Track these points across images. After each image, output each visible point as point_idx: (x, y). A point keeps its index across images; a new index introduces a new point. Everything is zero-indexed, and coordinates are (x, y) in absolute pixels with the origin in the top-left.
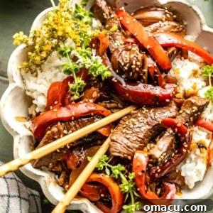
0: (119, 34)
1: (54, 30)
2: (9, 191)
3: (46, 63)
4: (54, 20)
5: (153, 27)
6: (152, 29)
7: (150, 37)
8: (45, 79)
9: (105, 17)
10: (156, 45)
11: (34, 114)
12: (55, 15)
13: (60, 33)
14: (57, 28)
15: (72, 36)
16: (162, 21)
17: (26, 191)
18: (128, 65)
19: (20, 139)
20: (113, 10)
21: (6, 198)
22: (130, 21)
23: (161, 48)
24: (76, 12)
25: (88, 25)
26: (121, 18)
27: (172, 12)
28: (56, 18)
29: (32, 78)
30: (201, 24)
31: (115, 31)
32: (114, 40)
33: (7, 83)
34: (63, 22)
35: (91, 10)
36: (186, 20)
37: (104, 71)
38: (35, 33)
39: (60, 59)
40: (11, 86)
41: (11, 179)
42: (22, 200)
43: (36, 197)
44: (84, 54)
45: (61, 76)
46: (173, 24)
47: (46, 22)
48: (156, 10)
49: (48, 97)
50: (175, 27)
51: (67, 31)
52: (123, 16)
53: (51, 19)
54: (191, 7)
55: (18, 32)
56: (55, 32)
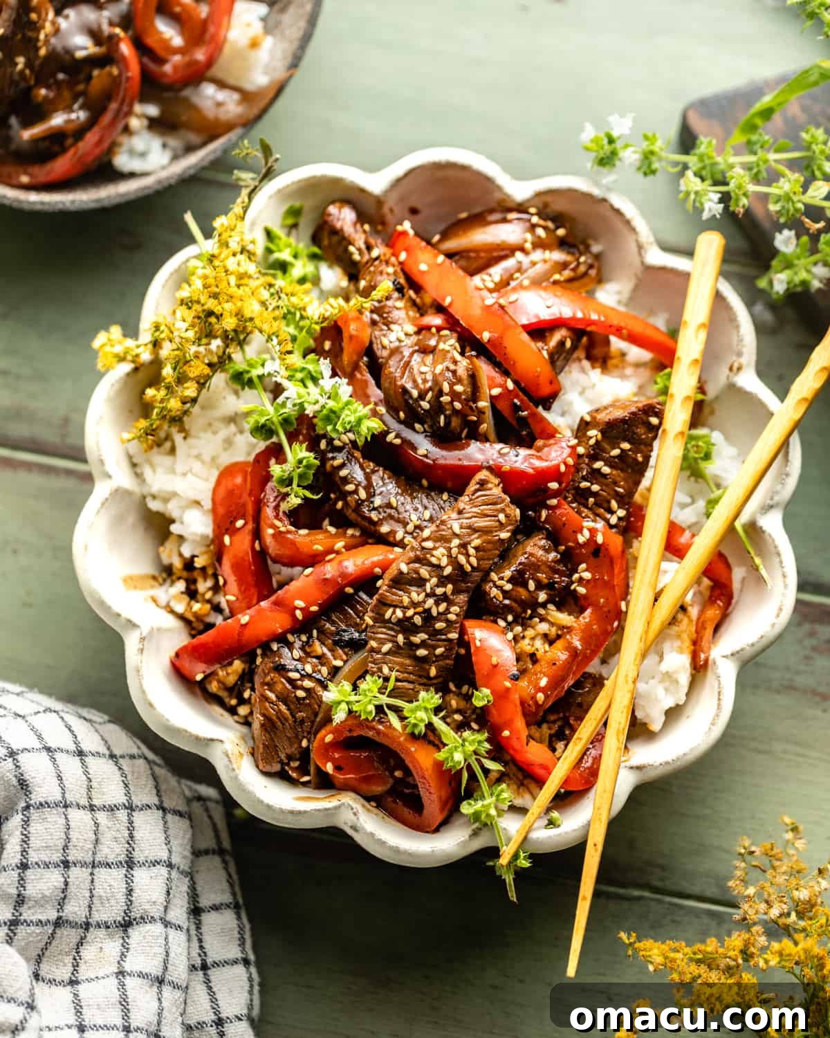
0: (400, 304)
1: (210, 313)
2: (128, 794)
3: (196, 410)
4: (206, 286)
5: (497, 272)
6: (497, 279)
7: (489, 307)
8: (198, 457)
9: (357, 257)
10: (507, 328)
11: (177, 564)
12: (208, 271)
13: (229, 323)
14: (218, 310)
15: (266, 327)
16: (522, 250)
17: (179, 789)
18: (430, 395)
19: (143, 639)
20: (377, 232)
21: (122, 815)
22: (426, 263)
23: (525, 337)
24: (269, 251)
25: (308, 285)
26: (403, 256)
27: (553, 220)
28: (211, 281)
29: (160, 459)
30: (640, 247)
31: (388, 298)
32: (387, 324)
33: (88, 478)
34: (233, 290)
35: (315, 239)
36: (596, 239)
37: (359, 421)
38: (157, 328)
39: (236, 393)
40: (101, 490)
41: (132, 757)
42: (169, 817)
43: (211, 805)
44: (299, 375)
45: (246, 448)
46: (558, 256)
47: (185, 293)
48: (505, 221)
49: (214, 510)
50: (564, 266)
51: (248, 314)
52: (407, 250)
53: (198, 284)
54: (604, 200)
55: (107, 329)
56: (213, 320)
